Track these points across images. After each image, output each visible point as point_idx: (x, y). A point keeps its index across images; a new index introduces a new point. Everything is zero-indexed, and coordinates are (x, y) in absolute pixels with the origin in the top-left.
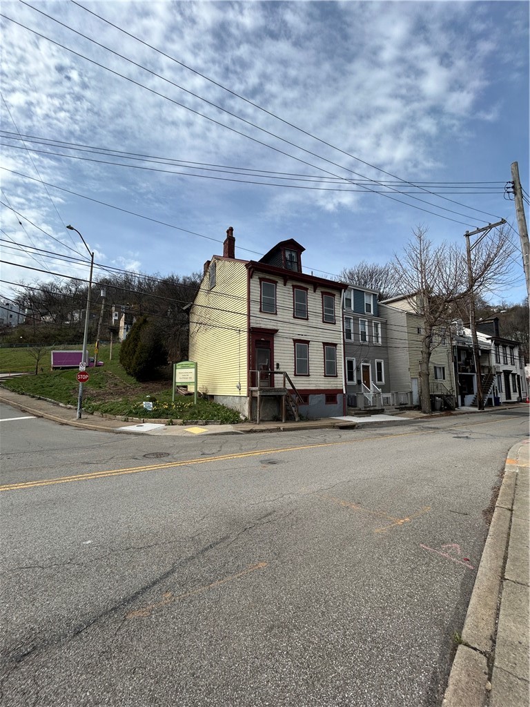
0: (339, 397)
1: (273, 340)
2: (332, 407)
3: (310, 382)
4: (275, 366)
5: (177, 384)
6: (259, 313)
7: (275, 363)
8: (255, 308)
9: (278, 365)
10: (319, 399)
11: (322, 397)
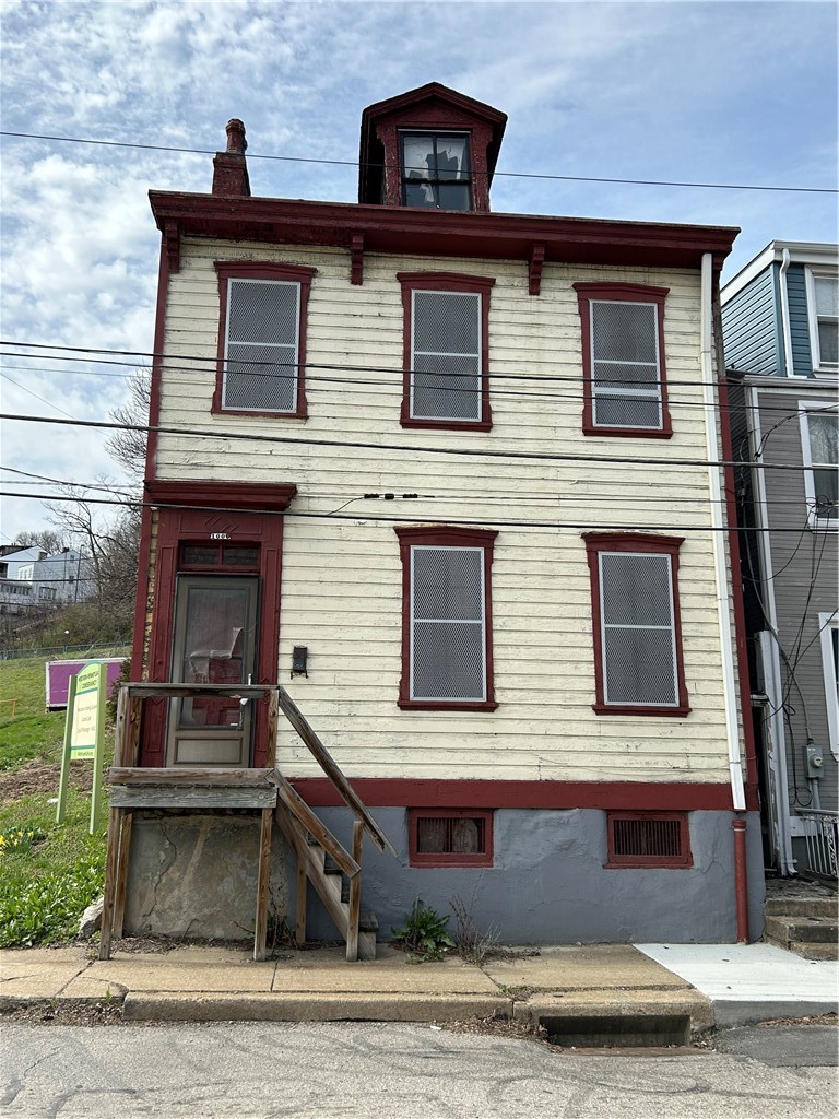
0: (701, 828)
1: (280, 539)
2: (652, 882)
3: (504, 742)
4: (286, 663)
5: (75, 756)
6: (208, 419)
7: (286, 649)
8: (190, 396)
9: (301, 655)
10: (561, 836)
11: (588, 826)
